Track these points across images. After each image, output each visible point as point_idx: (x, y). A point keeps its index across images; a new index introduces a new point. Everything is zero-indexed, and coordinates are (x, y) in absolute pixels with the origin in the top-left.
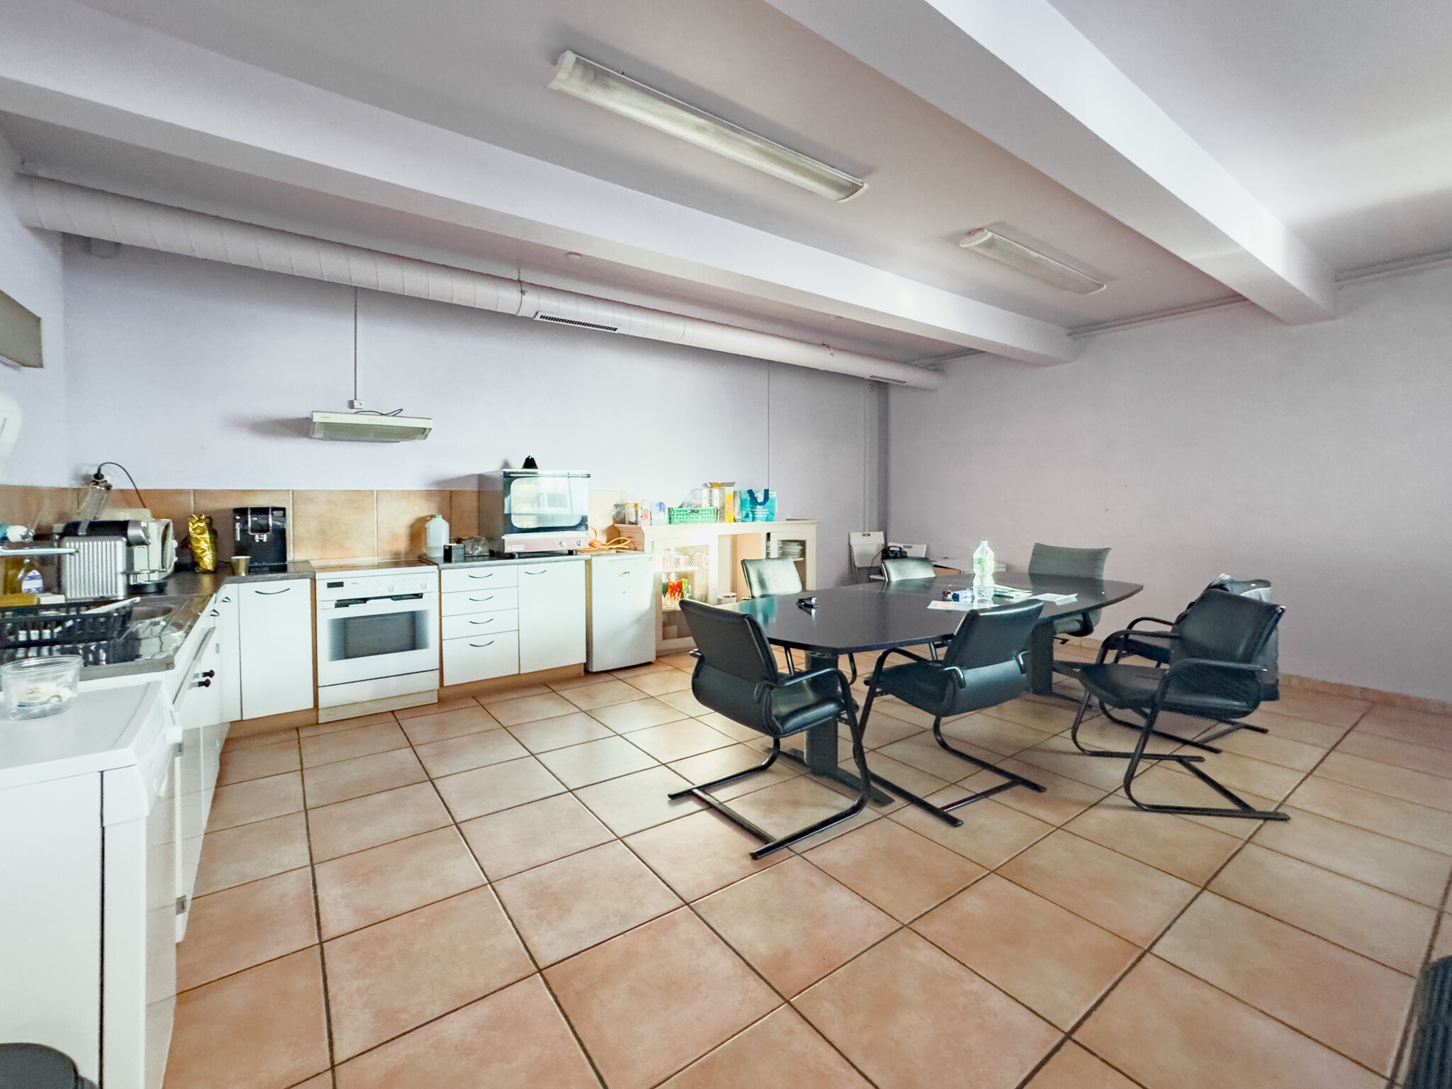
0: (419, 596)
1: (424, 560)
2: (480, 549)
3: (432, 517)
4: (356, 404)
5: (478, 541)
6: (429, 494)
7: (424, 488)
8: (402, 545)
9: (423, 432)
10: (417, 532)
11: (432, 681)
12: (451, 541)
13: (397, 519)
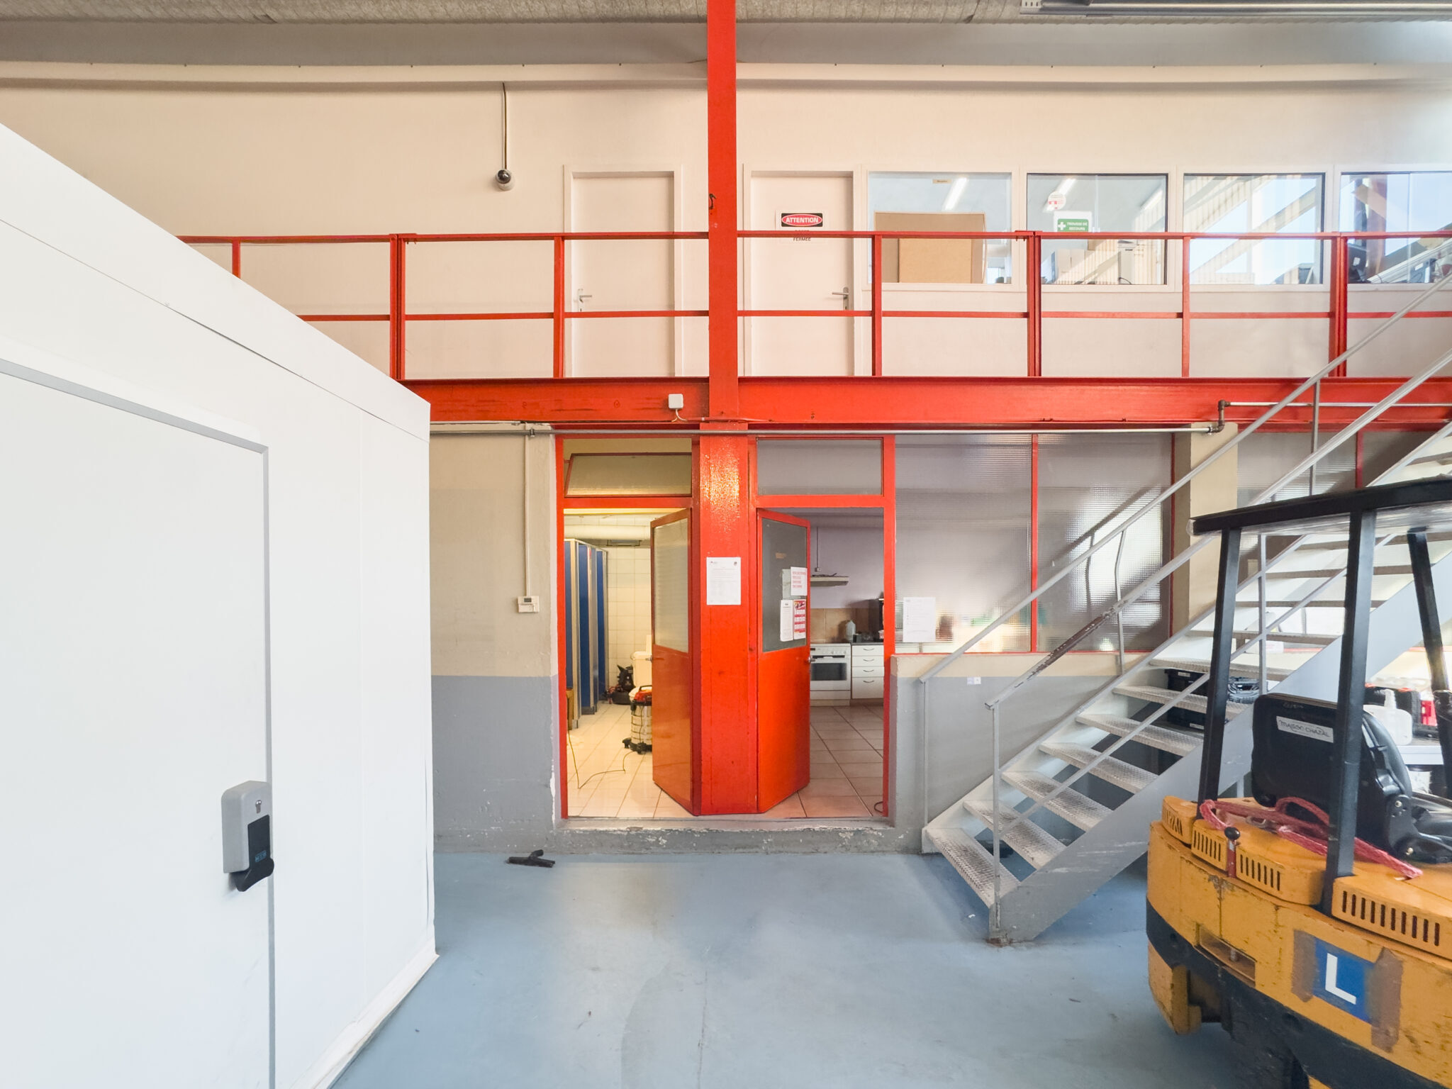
0: (843, 656)
1: (845, 641)
2: (869, 637)
3: (849, 621)
4: (818, 569)
5: (868, 633)
6: (846, 610)
7: (844, 607)
8: (835, 634)
9: (845, 583)
10: (842, 628)
11: (847, 696)
12: (856, 633)
13: (834, 621)
